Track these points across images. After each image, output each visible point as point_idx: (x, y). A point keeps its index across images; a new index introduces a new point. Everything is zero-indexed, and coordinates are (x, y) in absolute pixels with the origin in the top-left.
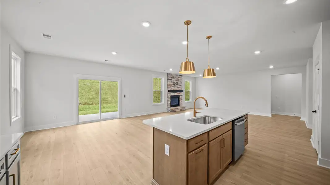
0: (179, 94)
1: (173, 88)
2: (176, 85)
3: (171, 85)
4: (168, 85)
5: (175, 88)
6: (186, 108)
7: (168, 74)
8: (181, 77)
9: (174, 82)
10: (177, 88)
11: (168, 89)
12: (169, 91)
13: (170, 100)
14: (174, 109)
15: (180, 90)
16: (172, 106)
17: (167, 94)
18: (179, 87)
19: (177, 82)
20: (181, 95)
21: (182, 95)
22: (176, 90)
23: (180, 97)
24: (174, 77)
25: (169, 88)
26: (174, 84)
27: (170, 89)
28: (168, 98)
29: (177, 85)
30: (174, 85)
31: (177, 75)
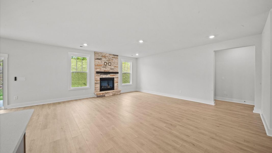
0: (113, 76)
1: (103, 70)
2: (109, 65)
3: (101, 65)
4: (95, 66)
5: (108, 69)
6: (121, 92)
7: (95, 53)
8: (116, 57)
9: (105, 62)
10: (110, 69)
11: (96, 71)
12: (98, 73)
13: (98, 83)
14: (103, 94)
15: (114, 71)
16: (101, 90)
17: (95, 77)
18: (113, 67)
19: (111, 63)
20: (116, 77)
21: (118, 77)
22: (108, 71)
23: (115, 79)
24: (105, 57)
25: (97, 68)
26: (104, 65)
27: (98, 70)
28: (96, 81)
29: (111, 65)
30: (106, 65)
31: (110, 54)
